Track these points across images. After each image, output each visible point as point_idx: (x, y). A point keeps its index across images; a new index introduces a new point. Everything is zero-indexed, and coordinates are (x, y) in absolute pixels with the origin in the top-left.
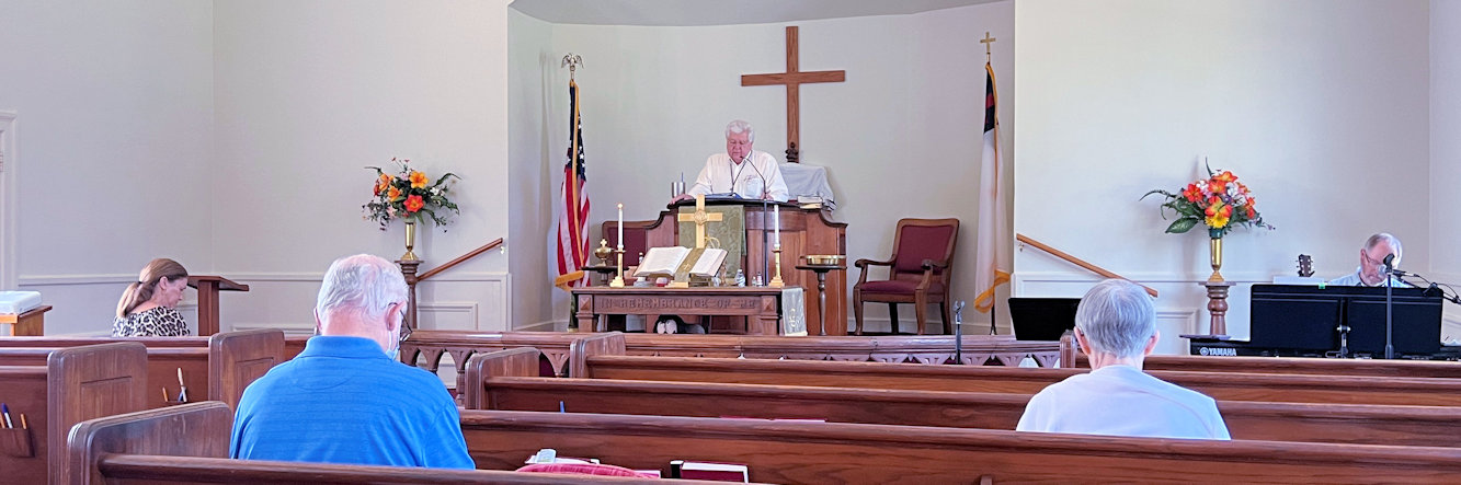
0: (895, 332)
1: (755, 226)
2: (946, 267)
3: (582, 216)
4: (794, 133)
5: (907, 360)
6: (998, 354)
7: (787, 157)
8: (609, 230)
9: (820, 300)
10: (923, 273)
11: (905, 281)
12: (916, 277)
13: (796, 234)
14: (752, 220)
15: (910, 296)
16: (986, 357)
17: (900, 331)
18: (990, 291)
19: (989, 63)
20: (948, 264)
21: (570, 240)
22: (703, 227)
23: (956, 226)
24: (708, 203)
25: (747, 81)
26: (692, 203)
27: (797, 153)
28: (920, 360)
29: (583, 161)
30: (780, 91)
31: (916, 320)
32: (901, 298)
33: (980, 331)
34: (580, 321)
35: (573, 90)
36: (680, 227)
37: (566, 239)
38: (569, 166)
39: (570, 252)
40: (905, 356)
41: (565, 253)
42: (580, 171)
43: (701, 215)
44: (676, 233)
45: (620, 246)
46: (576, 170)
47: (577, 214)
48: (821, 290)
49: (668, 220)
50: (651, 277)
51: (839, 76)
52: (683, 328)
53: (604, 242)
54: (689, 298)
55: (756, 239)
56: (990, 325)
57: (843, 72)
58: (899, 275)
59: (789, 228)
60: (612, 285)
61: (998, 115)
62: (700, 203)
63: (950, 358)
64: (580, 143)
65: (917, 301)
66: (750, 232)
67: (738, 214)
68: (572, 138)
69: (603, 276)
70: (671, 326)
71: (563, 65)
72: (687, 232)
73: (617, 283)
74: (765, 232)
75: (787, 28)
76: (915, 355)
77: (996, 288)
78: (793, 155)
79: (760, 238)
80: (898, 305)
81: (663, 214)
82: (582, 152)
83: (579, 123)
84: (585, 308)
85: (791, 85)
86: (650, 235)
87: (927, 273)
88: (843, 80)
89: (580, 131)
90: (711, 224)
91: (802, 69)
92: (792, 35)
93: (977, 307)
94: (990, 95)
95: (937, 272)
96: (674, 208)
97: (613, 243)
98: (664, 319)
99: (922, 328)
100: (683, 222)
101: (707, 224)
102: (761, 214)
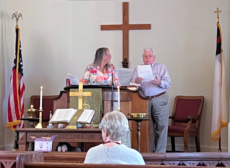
0: (173, 151)
1: (107, 99)
2: (198, 119)
3: (21, 93)
4: (126, 54)
5: (179, 164)
6: (222, 162)
7: (123, 65)
8: (35, 100)
9: (138, 135)
10: (187, 122)
11: (179, 126)
12: (184, 124)
13: (127, 103)
14: (106, 96)
15: (181, 133)
16: (217, 163)
17: (176, 150)
18: (218, 130)
19: (218, 23)
20: (199, 118)
21: (14, 105)
22: (82, 99)
23: (203, 99)
24: (84, 87)
25: (104, 28)
26: (77, 87)
27: (127, 63)
28: (186, 164)
29: (22, 65)
30: (120, 33)
31: (184, 145)
32: (177, 134)
33: (213, 150)
34: (19, 145)
35: (17, 30)
36: (71, 99)
37: (13, 104)
38: (15, 68)
39: (15, 111)
40: (179, 162)
41: (12, 111)
42: (20, 70)
43: (81, 93)
44: (69, 102)
45: (41, 108)
46: (18, 70)
47: (19, 92)
48: (138, 130)
49: (64, 95)
50: (55, 124)
51: (148, 27)
52: (71, 148)
53: (32, 106)
54: (74, 134)
55: (108, 105)
56: (218, 148)
57: (150, 25)
58: (176, 123)
59: (124, 100)
60: (36, 127)
61: (223, 47)
62: (81, 87)
63: (200, 163)
64: (20, 56)
65: (185, 136)
66: (105, 102)
67: (99, 93)
68: (16, 54)
69: (31, 123)
70: (64, 148)
71: (13, 18)
72: (74, 101)
73: (39, 126)
74: (112, 102)
75: (123, 3)
76: (183, 162)
77: (222, 129)
78: (125, 64)
79: (110, 104)
80: (175, 138)
81: (62, 92)
82: (21, 61)
83: (20, 46)
84: (22, 139)
85: (125, 31)
86: (55, 103)
87: (189, 122)
88: (150, 28)
89: (20, 51)
90: (85, 98)
91: (131, 23)
92: (126, 6)
93: (213, 138)
94: (219, 37)
95: (194, 121)
96: (67, 89)
97: (37, 106)
98: (61, 144)
99: (186, 149)
100: (72, 97)
101: (83, 97)
102: (110, 93)
